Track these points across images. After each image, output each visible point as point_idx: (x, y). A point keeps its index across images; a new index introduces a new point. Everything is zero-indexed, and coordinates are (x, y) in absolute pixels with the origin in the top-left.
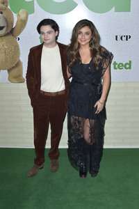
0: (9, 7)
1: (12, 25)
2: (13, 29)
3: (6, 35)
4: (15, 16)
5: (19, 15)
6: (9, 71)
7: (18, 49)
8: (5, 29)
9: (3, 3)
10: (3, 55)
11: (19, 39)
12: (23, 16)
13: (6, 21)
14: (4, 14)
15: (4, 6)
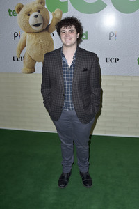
0: (46, 6)
1: (48, 23)
2: (48, 26)
3: (42, 31)
4: (51, 14)
5: (54, 14)
7: (53, 44)
8: (41, 26)
11: (53, 35)
12: (58, 15)
13: (43, 18)
14: (42, 13)
15: (41, 6)
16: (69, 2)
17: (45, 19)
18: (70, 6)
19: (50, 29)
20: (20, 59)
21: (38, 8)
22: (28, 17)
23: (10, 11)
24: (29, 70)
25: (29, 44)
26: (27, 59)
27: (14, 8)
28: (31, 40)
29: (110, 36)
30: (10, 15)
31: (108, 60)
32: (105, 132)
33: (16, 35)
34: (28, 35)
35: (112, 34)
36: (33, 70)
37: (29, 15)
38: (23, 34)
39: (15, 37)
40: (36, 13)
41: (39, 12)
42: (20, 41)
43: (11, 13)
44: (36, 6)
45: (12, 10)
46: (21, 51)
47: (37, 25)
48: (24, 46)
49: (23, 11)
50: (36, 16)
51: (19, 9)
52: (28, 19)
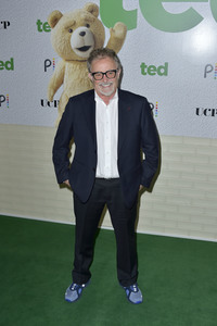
0: (99, 18)
1: (102, 43)
4: (107, 31)
5: (113, 31)
8: (90, 50)
9: (92, 12)
12: (119, 33)
15: (92, 16)
16: (139, 12)
17: (97, 39)
18: (140, 18)
20: (52, 104)
21: (86, 20)
22: (69, 34)
23: (39, 23)
25: (68, 81)
26: (64, 105)
27: (46, 19)
28: (73, 74)
29: (206, 72)
30: (40, 30)
31: (201, 112)
33: (48, 63)
34: (67, 64)
35: (209, 69)
37: (71, 31)
38: (60, 63)
39: (46, 67)
40: (84, 29)
41: (88, 26)
42: (53, 73)
43: (42, 27)
44: (83, 16)
45: (43, 21)
46: (55, 91)
47: (83, 49)
48: (60, 82)
49: (61, 24)
50: (83, 34)
51: (55, 21)
52: (70, 38)
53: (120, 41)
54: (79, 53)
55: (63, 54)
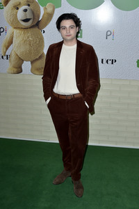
1: (39, 18)
2: (39, 22)
3: (32, 27)
4: (42, 9)
5: (45, 9)
6: (32, 63)
7: (43, 41)
8: (31, 21)
10: (28, 47)
11: (44, 32)
12: (49, 10)
13: (33, 13)
14: (31, 7)
17: (35, 14)
19: (41, 25)
20: (5, 57)
21: (27, 1)
22: (16, 10)
24: (15, 70)
25: (16, 41)
26: (13, 58)
28: (19, 37)
29: (107, 36)
31: (104, 61)
32: (99, 141)
33: (2, 30)
34: (15, 30)
35: (109, 33)
36: (19, 70)
37: (18, 9)
38: (10, 30)
40: (26, 7)
41: (29, 5)
46: (7, 49)
47: (26, 20)
48: (11, 42)
50: (25, 10)
51: (6, 2)
52: (17, 13)
53: (50, 16)
54: (23, 23)
55: (12, 24)
